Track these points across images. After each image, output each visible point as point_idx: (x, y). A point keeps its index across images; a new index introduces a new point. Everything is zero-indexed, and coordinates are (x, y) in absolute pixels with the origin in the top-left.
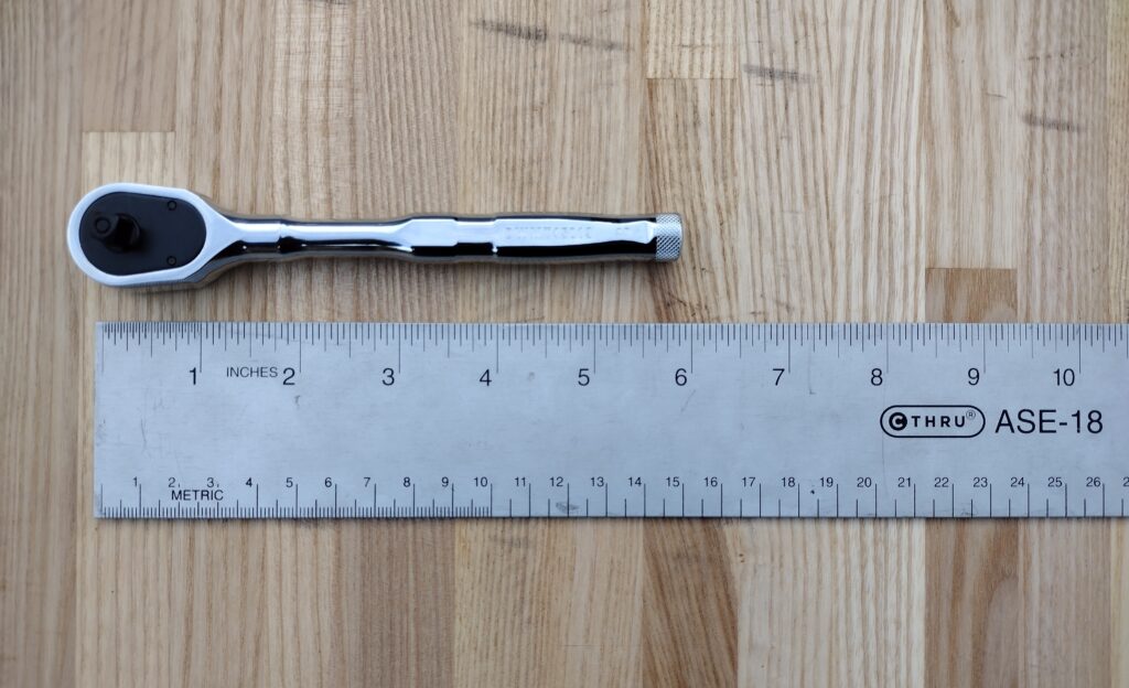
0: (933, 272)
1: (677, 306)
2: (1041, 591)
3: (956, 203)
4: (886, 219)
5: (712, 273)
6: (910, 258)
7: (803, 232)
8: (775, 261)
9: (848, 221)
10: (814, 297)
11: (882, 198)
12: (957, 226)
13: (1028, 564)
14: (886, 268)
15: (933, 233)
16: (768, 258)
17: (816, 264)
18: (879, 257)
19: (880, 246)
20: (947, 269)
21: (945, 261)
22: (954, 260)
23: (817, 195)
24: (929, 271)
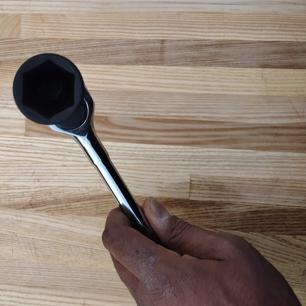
0: (26, 134)
1: (32, 202)
2: (111, 110)
3: (9, 127)
4: (12, 146)
5: (24, 192)
6: (22, 141)
7: (15, 168)
8: (21, 176)
9: (12, 156)
10: (31, 166)
11: (7, 147)
12: (15, 128)
13: (103, 113)
14: (24, 147)
15: (16, 134)
16: (21, 177)
17: (23, 165)
18: (22, 149)
19: (19, 148)
20: (26, 131)
21: (23, 131)
22: (24, 129)
23: (5, 164)
24: (26, 136)
